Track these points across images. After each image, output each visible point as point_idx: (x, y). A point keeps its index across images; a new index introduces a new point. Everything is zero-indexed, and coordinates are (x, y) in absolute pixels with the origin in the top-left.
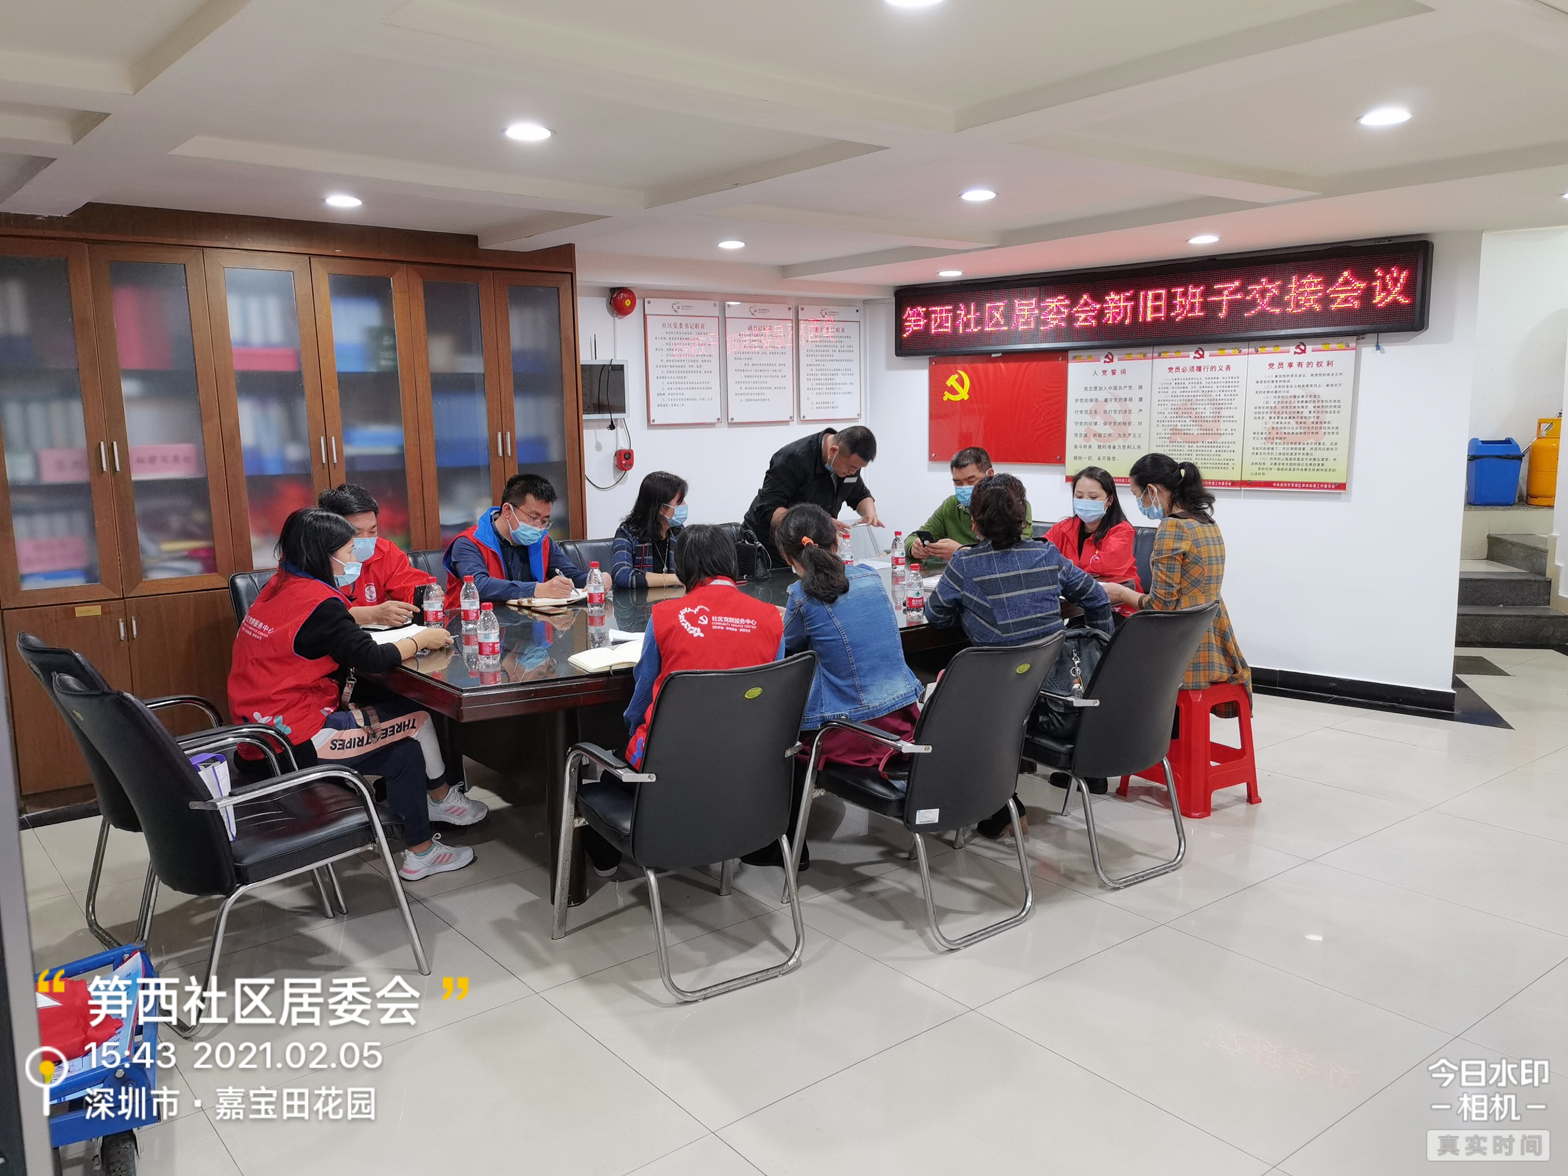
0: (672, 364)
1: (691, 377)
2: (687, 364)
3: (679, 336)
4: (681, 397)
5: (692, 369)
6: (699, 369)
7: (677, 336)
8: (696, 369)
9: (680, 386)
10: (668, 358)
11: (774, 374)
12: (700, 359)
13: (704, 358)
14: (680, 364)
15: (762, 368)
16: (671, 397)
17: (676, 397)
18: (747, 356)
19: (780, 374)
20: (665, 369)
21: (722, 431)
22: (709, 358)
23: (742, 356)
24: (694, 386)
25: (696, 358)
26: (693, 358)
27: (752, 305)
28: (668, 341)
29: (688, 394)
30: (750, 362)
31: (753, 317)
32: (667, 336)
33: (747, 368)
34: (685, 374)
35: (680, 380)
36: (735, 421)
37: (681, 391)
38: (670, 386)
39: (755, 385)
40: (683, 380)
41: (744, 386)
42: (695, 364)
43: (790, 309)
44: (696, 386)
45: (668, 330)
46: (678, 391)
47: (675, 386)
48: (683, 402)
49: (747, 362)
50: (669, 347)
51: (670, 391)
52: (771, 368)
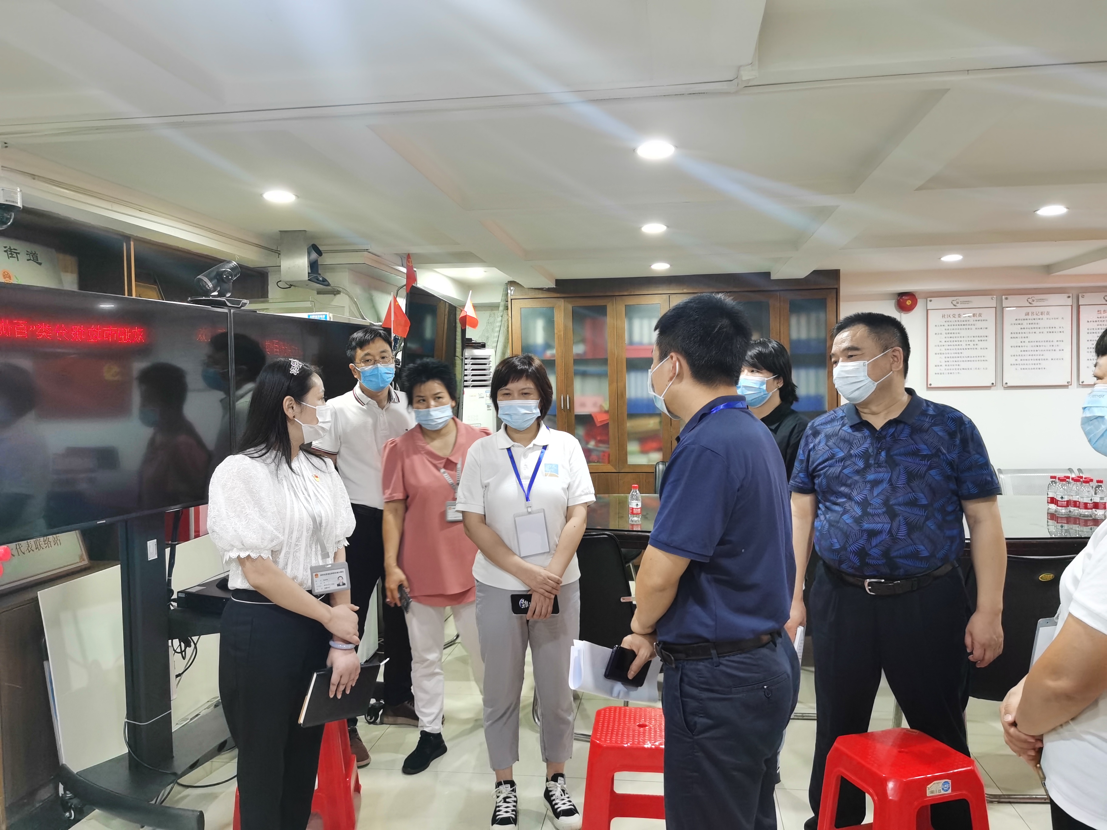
0: (949, 343)
1: (966, 353)
2: (964, 343)
3: (957, 323)
4: (957, 367)
5: (968, 347)
6: (976, 347)
7: (955, 323)
8: (973, 347)
9: (957, 359)
10: (947, 339)
11: (1051, 348)
12: (976, 339)
13: (980, 339)
14: (957, 343)
15: (1038, 344)
16: (947, 367)
17: (952, 367)
18: (1024, 335)
19: (1057, 349)
20: (943, 348)
21: (998, 393)
22: (985, 338)
23: (1018, 335)
24: (969, 359)
25: (972, 339)
26: (970, 339)
27: (1030, 296)
28: (947, 328)
29: (963, 365)
30: (1026, 340)
31: (1030, 305)
32: (946, 324)
33: (1023, 344)
34: (962, 351)
35: (957, 355)
36: (1009, 385)
37: (957, 363)
38: (947, 359)
39: (1031, 357)
40: (959, 355)
41: (1019, 358)
42: (971, 343)
43: (1069, 297)
44: (972, 359)
45: (949, 319)
46: (955, 363)
47: (952, 359)
48: (959, 371)
49: (1023, 340)
50: (947, 332)
51: (947, 363)
52: (1048, 344)
